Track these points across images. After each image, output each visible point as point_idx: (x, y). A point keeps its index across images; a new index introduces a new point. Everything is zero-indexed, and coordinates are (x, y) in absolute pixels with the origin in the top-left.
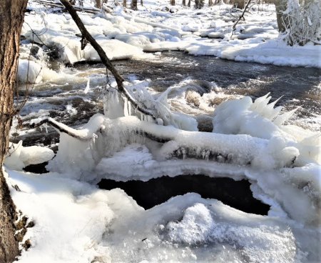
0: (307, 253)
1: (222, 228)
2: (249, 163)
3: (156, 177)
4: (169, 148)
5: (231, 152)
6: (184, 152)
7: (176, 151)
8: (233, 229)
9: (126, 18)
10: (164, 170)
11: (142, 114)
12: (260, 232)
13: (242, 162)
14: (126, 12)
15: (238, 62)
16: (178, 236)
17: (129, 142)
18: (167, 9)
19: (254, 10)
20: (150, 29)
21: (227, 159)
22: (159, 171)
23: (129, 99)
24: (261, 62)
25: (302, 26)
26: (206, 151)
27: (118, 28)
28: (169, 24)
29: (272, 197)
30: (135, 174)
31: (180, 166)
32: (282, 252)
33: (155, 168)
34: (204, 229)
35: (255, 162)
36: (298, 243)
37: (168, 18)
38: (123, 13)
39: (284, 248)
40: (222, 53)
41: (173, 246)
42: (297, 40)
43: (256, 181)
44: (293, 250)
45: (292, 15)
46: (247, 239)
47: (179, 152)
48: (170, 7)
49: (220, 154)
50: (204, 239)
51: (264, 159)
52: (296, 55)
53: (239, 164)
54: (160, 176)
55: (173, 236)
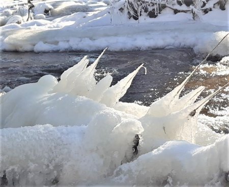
21: (7, 182)
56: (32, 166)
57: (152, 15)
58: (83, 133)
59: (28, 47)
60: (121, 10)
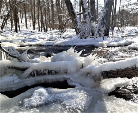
0: (92, 97)
1: (52, 96)
2: (66, 73)
3: (21, 87)
4: (27, 72)
5: (57, 69)
6: (35, 73)
7: (31, 73)
8: (58, 95)
9: (11, 35)
10: (25, 83)
11: (12, 58)
12: (70, 93)
13: (63, 72)
14: (12, 33)
15: (63, 46)
16: (29, 104)
17: (5, 73)
18: (31, 32)
19: (67, 31)
20: (24, 38)
21: (56, 73)
22: (22, 84)
23: (4, 51)
24: (72, 45)
25: (84, 31)
26: (46, 70)
27: (7, 38)
28: (33, 37)
29: (76, 82)
30: (9, 87)
31: (34, 79)
32: (81, 98)
33: (20, 83)
34: (43, 98)
35: (68, 71)
36: (88, 94)
37: (32, 34)
38: (10, 33)
39: (81, 96)
40: (55, 43)
41: (26, 109)
42: (83, 37)
43: (69, 79)
44: (85, 96)
45: (80, 28)
46: (65, 97)
47: (33, 73)
48: (33, 31)
49: (53, 71)
50: (43, 103)
51: (72, 69)
52: (84, 42)
53: (62, 73)
54: (24, 86)
55: (26, 104)
56: (61, 69)
57: (85, 38)
58: (72, 63)
59: (60, 45)
60: (79, 37)
